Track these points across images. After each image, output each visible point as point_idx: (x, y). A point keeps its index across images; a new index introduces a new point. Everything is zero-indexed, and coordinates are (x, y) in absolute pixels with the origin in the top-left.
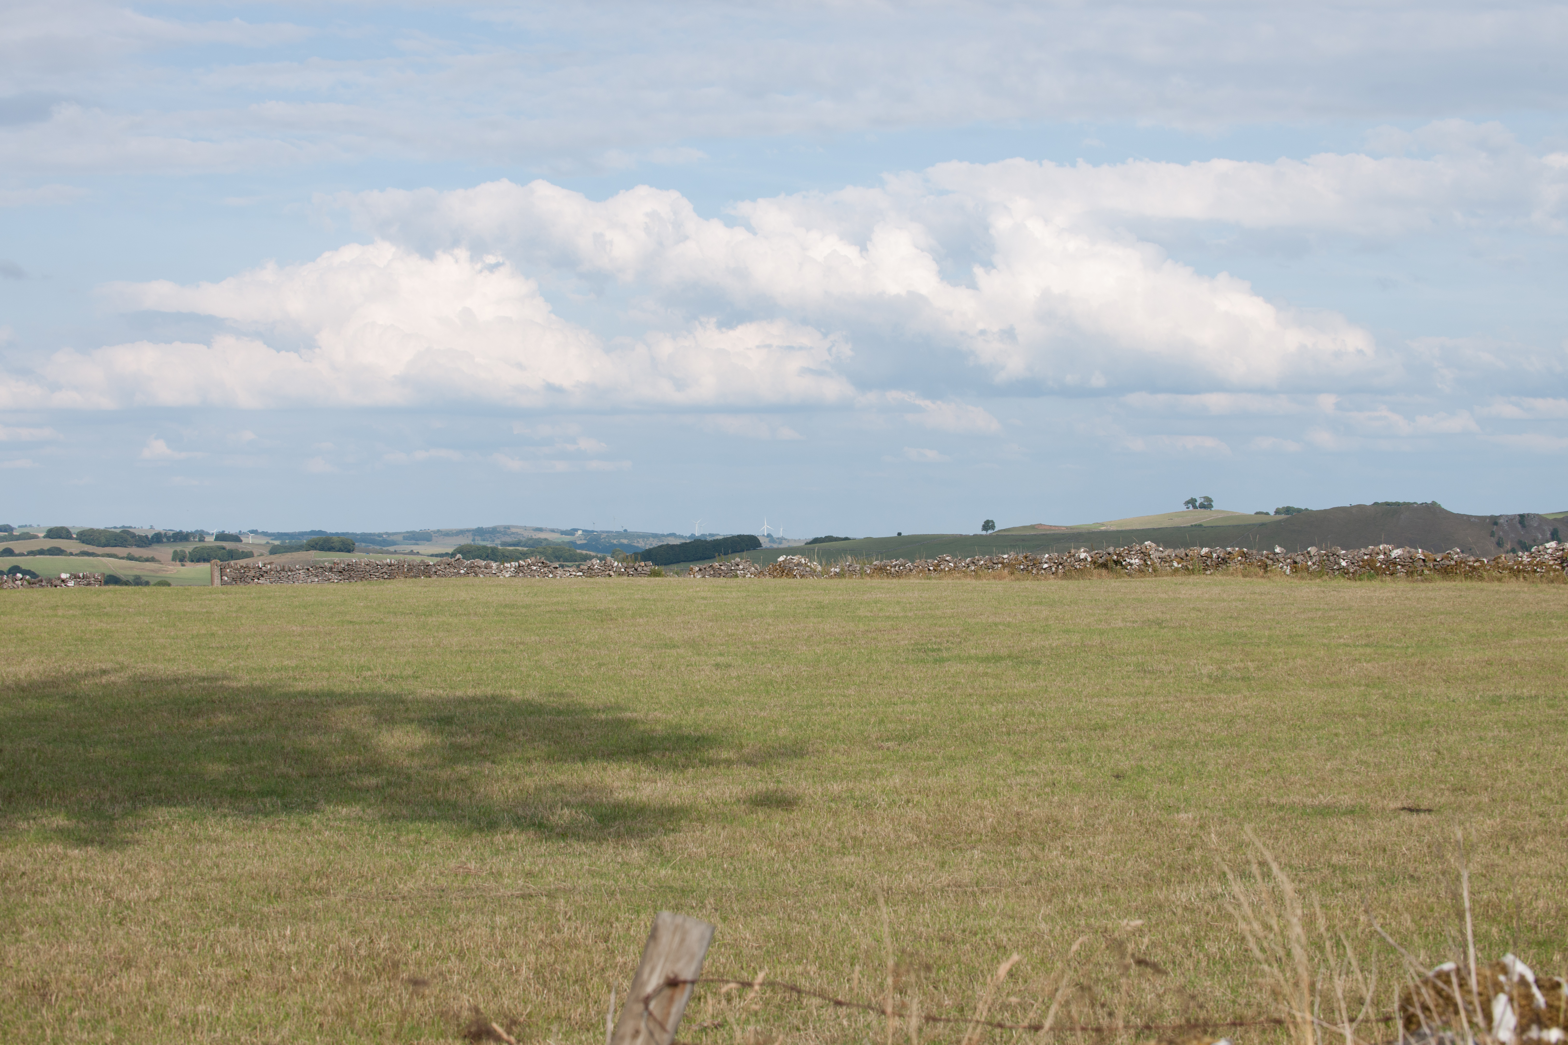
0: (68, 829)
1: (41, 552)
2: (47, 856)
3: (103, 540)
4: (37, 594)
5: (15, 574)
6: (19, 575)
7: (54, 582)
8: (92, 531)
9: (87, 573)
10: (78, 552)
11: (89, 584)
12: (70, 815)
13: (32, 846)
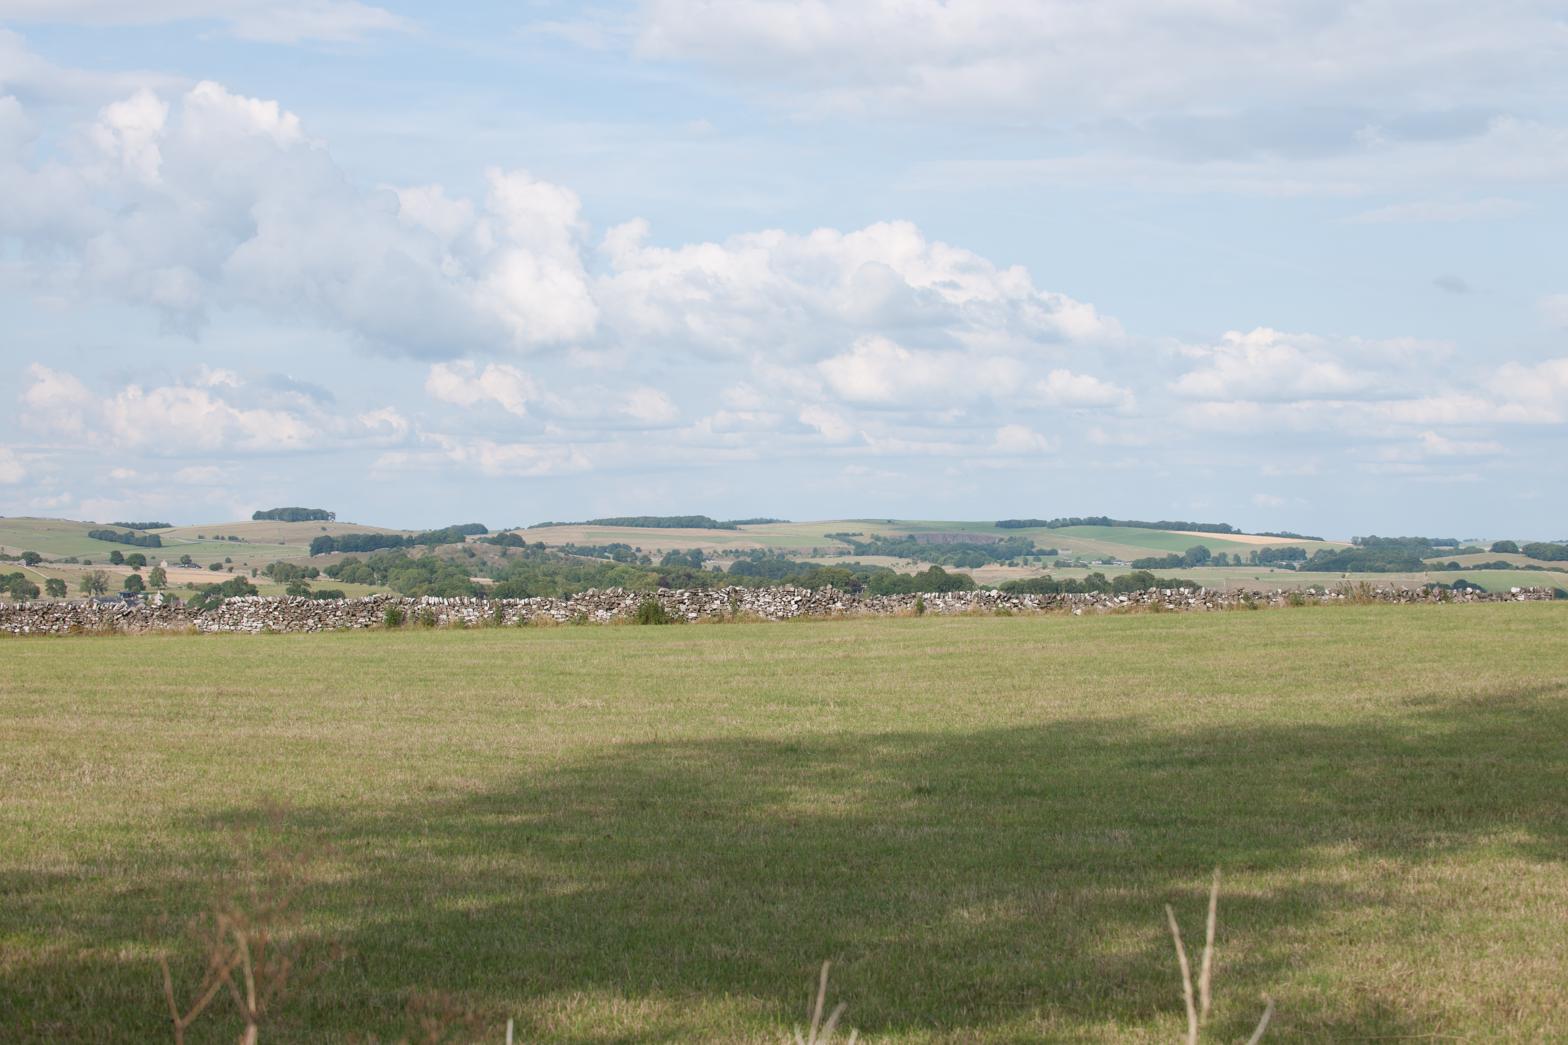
0: (1530, 845)
1: (1487, 566)
2: (1509, 872)
3: (1549, 554)
4: (1488, 608)
5: (1465, 588)
6: (1469, 590)
7: (1503, 596)
8: (1538, 545)
9: (1537, 587)
10: (1523, 566)
11: (1539, 598)
12: (1530, 829)
13: (1494, 860)
